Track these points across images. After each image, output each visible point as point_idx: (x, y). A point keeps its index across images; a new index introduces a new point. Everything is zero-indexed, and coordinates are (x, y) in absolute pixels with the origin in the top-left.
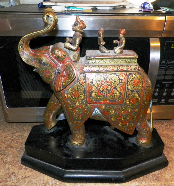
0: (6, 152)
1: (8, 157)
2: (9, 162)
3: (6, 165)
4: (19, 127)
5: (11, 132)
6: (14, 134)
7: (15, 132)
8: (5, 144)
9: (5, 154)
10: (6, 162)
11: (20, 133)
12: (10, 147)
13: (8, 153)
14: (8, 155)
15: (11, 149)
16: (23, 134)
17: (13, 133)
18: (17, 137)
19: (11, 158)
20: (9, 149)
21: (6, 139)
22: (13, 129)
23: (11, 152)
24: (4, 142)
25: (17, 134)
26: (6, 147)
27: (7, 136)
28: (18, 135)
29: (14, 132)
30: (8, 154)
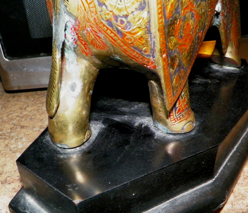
0: (12, 134)
1: (18, 142)
2: (22, 150)
3: (17, 153)
4: (32, 99)
5: (19, 107)
6: (24, 110)
7: (25, 106)
8: (9, 123)
9: (12, 138)
10: (16, 149)
11: (35, 106)
12: (20, 127)
13: (17, 136)
14: (17, 139)
15: (22, 129)
16: (40, 108)
17: (21, 109)
18: (29, 112)
19: (25, 143)
20: (19, 129)
21: (10, 116)
22: (22, 103)
23: (23, 134)
24: (7, 121)
25: (29, 109)
26: (11, 128)
27: (12, 112)
28: (32, 110)
30: (16, 137)
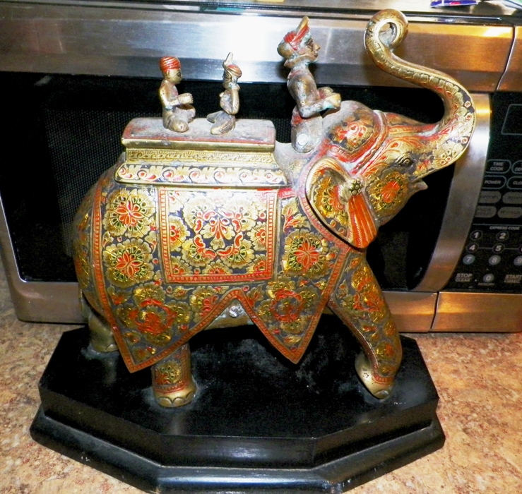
0: (11, 415)
1: (14, 432)
2: (17, 451)
3: (7, 458)
5: (34, 352)
6: (40, 359)
8: (11, 389)
9: (8, 424)
10: (8, 449)
12: (25, 400)
13: (17, 420)
14: (14, 426)
15: (27, 406)
17: (37, 356)
19: (24, 438)
20: (22, 405)
21: (16, 372)
22: (41, 343)
23: (26, 418)
24: (8, 382)
26: (11, 401)
27: (20, 363)
29: (40, 352)
30: (15, 422)
